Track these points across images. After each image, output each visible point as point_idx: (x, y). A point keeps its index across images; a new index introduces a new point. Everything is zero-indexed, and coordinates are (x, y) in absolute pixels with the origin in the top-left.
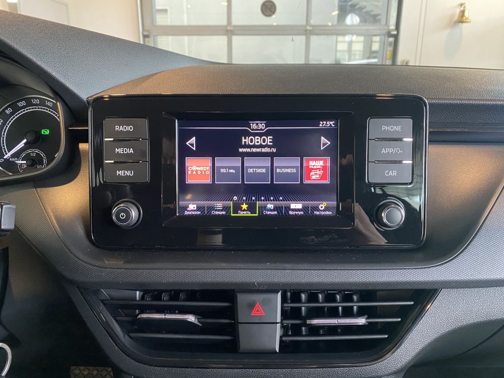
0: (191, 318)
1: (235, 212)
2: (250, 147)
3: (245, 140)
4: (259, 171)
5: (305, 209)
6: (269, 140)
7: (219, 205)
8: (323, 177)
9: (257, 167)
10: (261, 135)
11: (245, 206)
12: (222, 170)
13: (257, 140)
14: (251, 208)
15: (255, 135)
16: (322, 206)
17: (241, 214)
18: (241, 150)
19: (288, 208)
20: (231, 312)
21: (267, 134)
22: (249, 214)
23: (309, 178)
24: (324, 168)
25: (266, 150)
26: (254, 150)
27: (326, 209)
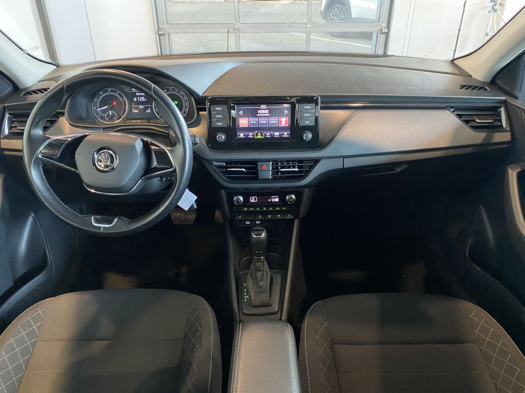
0: (244, 170)
1: (256, 136)
2: (260, 114)
3: (259, 112)
4: (264, 122)
5: (280, 135)
6: (267, 111)
7: (251, 134)
8: (286, 124)
9: (263, 121)
10: (264, 110)
11: (259, 134)
12: (252, 122)
13: (263, 112)
14: (262, 135)
15: (262, 110)
16: (285, 134)
17: (258, 137)
18: (258, 115)
19: (274, 135)
20: (256, 168)
21: (266, 109)
22: (261, 137)
23: (281, 124)
24: (286, 121)
25: (266, 115)
26: (262, 115)
27: (287, 135)
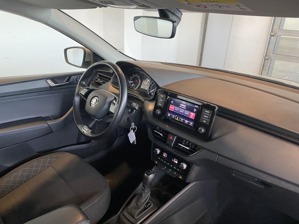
0: (161, 135)
1: (176, 118)
2: (181, 106)
3: (181, 105)
4: (182, 112)
5: (188, 123)
6: (185, 106)
7: (173, 116)
8: (193, 117)
9: (182, 111)
10: (184, 105)
11: (178, 118)
12: (176, 109)
13: (183, 105)
14: (179, 119)
15: (183, 104)
16: (191, 123)
18: (180, 106)
19: (185, 121)
20: (167, 136)
21: (185, 105)
22: (178, 120)
23: (190, 117)
24: (194, 115)
25: (184, 108)
26: (182, 107)
27: (192, 124)
